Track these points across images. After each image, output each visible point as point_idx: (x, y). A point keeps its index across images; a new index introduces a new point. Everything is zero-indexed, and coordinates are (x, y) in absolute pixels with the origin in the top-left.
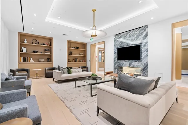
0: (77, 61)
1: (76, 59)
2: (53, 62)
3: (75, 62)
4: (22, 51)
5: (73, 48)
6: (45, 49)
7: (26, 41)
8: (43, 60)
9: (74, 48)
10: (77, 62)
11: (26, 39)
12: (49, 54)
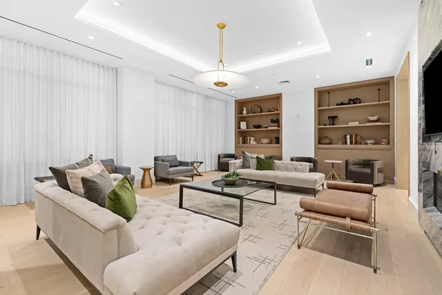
0: (351, 143)
1: (348, 137)
2: (282, 145)
3: (345, 146)
4: (240, 128)
5: (338, 105)
6: (272, 120)
7: (245, 112)
8: (266, 141)
9: (342, 104)
10: (354, 146)
11: (245, 109)
12: (276, 128)
